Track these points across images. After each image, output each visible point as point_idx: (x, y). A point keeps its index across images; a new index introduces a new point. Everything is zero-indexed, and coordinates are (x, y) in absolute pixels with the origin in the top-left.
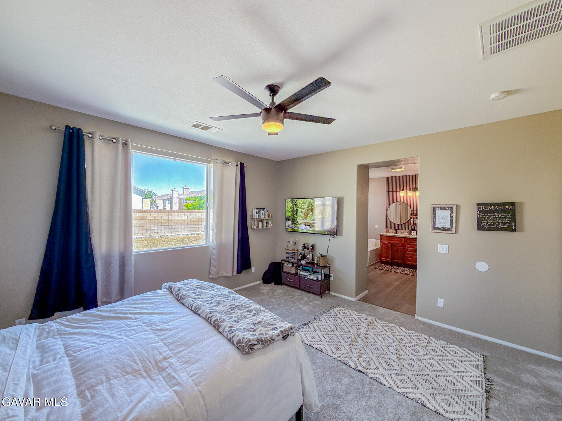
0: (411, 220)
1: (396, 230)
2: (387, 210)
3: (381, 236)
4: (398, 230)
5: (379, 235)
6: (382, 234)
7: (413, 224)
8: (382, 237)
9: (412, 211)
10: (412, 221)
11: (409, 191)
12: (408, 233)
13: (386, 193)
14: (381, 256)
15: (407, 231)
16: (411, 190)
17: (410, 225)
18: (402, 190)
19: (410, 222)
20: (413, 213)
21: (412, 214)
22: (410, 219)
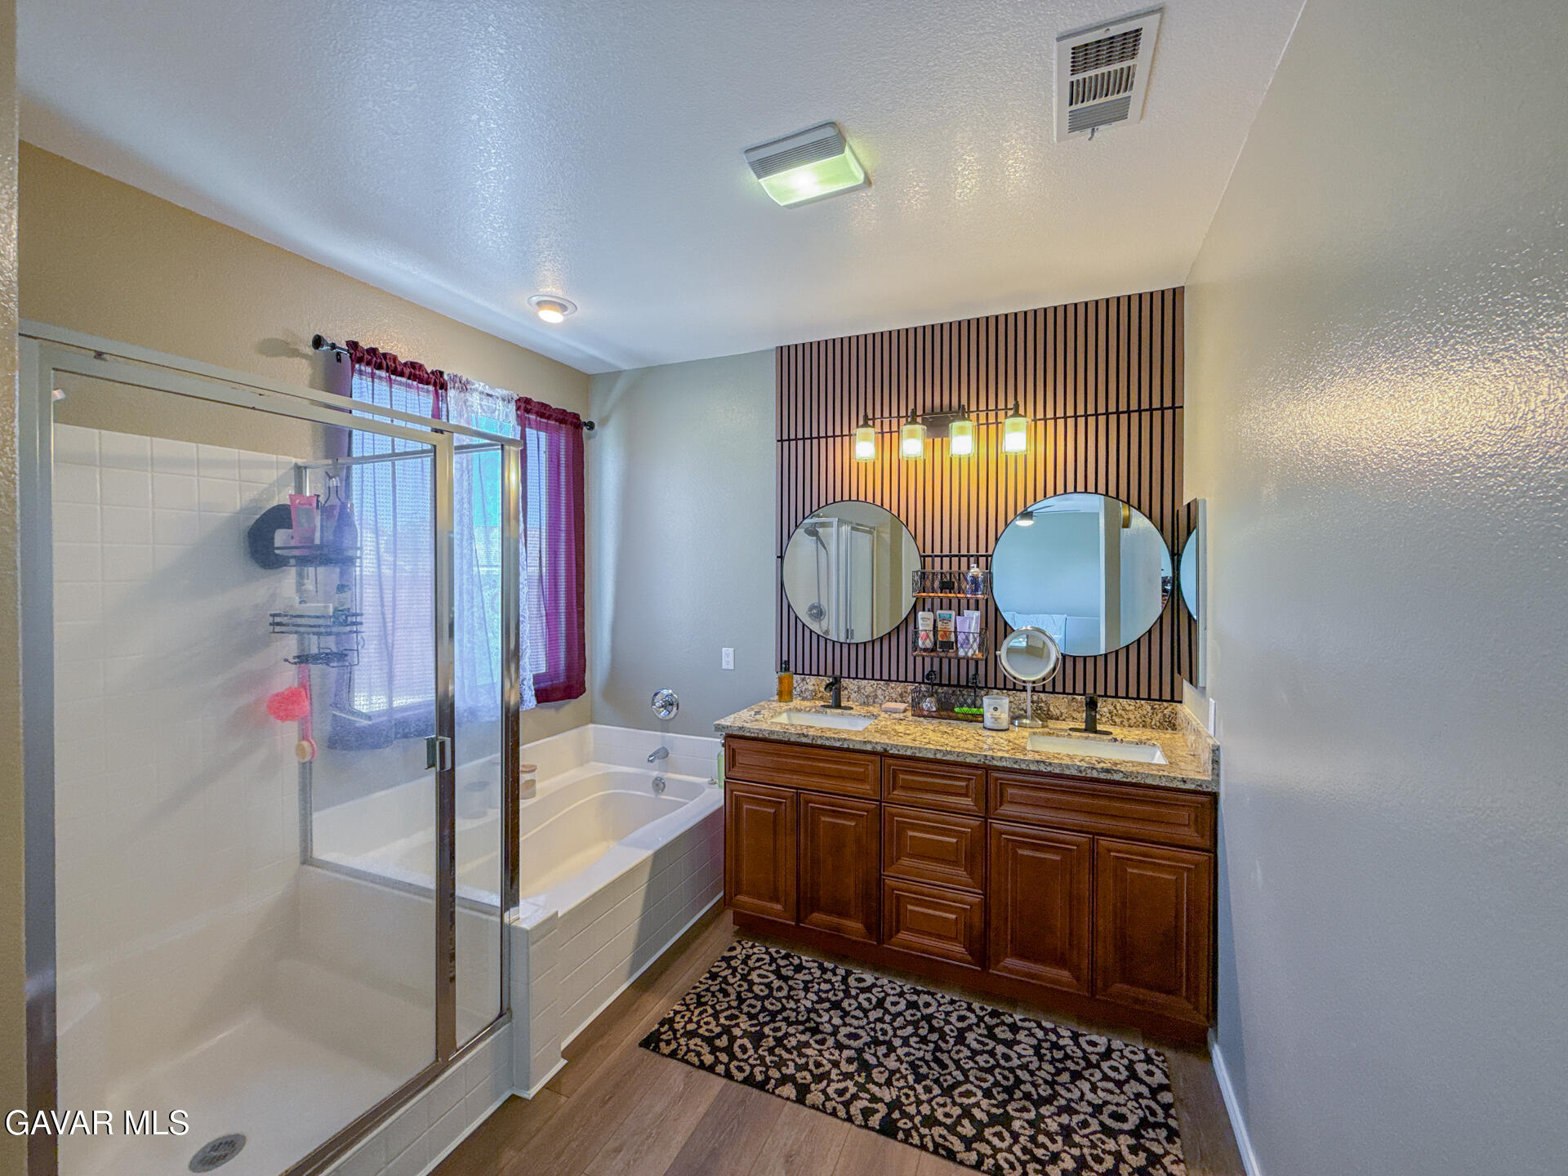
0: (920, 614)
1: (835, 686)
2: (781, 557)
3: (730, 737)
4: (845, 682)
5: (719, 728)
6: (742, 720)
7: (929, 644)
8: (735, 744)
9: (923, 557)
10: (924, 620)
11: (905, 429)
12: (901, 698)
13: (773, 447)
14: (732, 884)
15: (900, 687)
16: (914, 422)
17: (915, 648)
18: (866, 425)
19: (916, 633)
20: (928, 569)
21: (923, 576)
22: (914, 610)
